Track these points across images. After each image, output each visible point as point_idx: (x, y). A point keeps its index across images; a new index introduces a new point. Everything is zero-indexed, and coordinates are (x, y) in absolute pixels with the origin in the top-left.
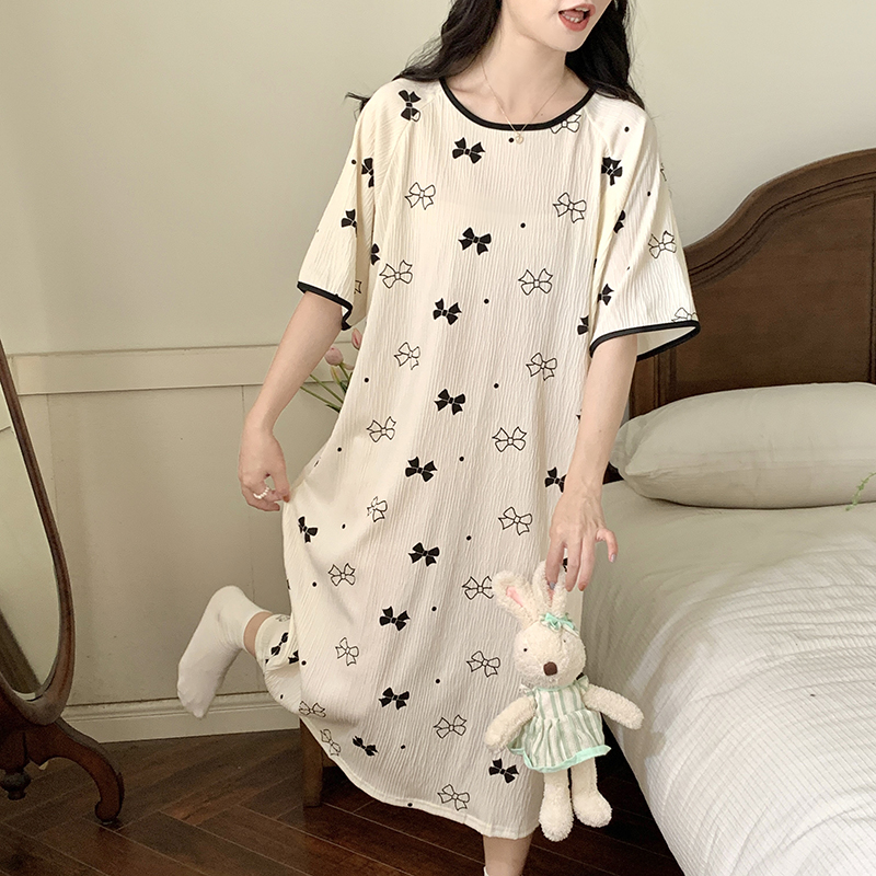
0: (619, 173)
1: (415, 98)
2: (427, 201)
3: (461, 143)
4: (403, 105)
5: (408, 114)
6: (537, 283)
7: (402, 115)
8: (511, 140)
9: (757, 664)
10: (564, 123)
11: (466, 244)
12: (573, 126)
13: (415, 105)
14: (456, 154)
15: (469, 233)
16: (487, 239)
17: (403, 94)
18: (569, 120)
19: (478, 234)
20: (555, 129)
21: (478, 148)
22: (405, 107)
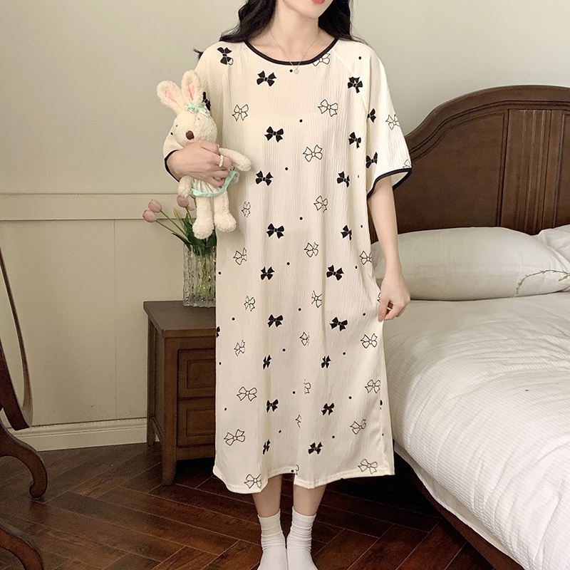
0: (361, 85)
1: (228, 51)
2: (244, 115)
3: (262, 75)
4: (221, 56)
5: (225, 61)
6: (313, 154)
7: (221, 62)
8: (291, 71)
9: (484, 378)
10: (321, 59)
11: (269, 137)
12: (326, 61)
13: (228, 55)
14: (259, 82)
15: (270, 130)
16: (281, 132)
17: (220, 49)
18: (323, 57)
19: (275, 130)
20: (315, 63)
21: (272, 76)
22: (222, 57)
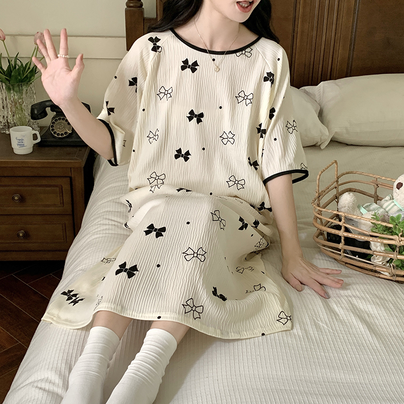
2: (169, 96)
5: (155, 49)
7: (152, 50)
10: (244, 52)
11: (190, 118)
12: (248, 54)
14: (183, 68)
15: (192, 112)
19: (197, 113)
22: (153, 46)
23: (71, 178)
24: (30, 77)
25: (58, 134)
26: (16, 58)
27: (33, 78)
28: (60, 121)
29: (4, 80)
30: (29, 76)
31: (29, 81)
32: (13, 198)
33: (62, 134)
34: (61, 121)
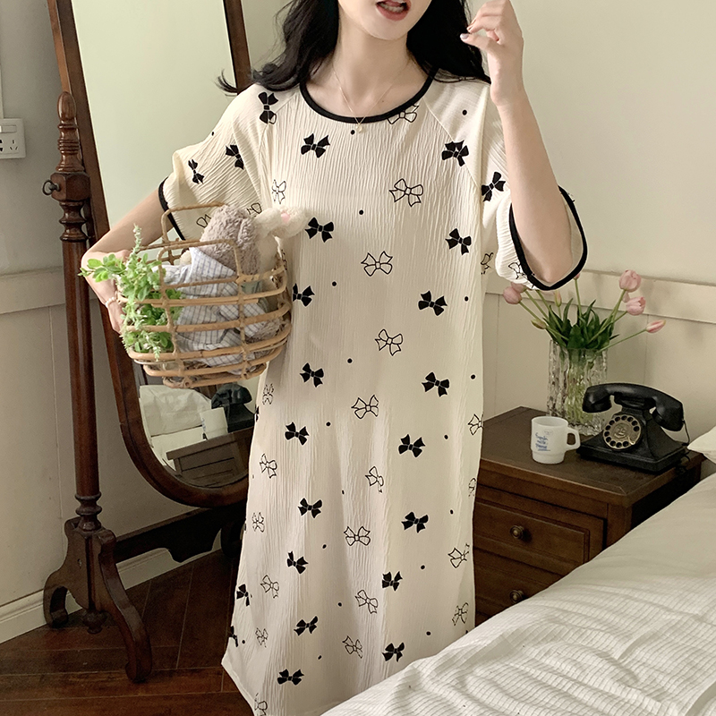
1: (273, 101)
2: (281, 196)
3: (310, 140)
4: (261, 108)
5: (266, 117)
8: (353, 132)
11: (311, 233)
13: (272, 108)
14: (304, 151)
15: (313, 223)
17: (262, 97)
18: (406, 111)
21: (325, 141)
23: (605, 521)
24: (602, 342)
25: (613, 443)
26: (590, 308)
27: (606, 343)
28: (623, 422)
29: (560, 340)
30: (599, 341)
31: (599, 348)
32: (512, 531)
33: (619, 445)
34: (625, 422)
